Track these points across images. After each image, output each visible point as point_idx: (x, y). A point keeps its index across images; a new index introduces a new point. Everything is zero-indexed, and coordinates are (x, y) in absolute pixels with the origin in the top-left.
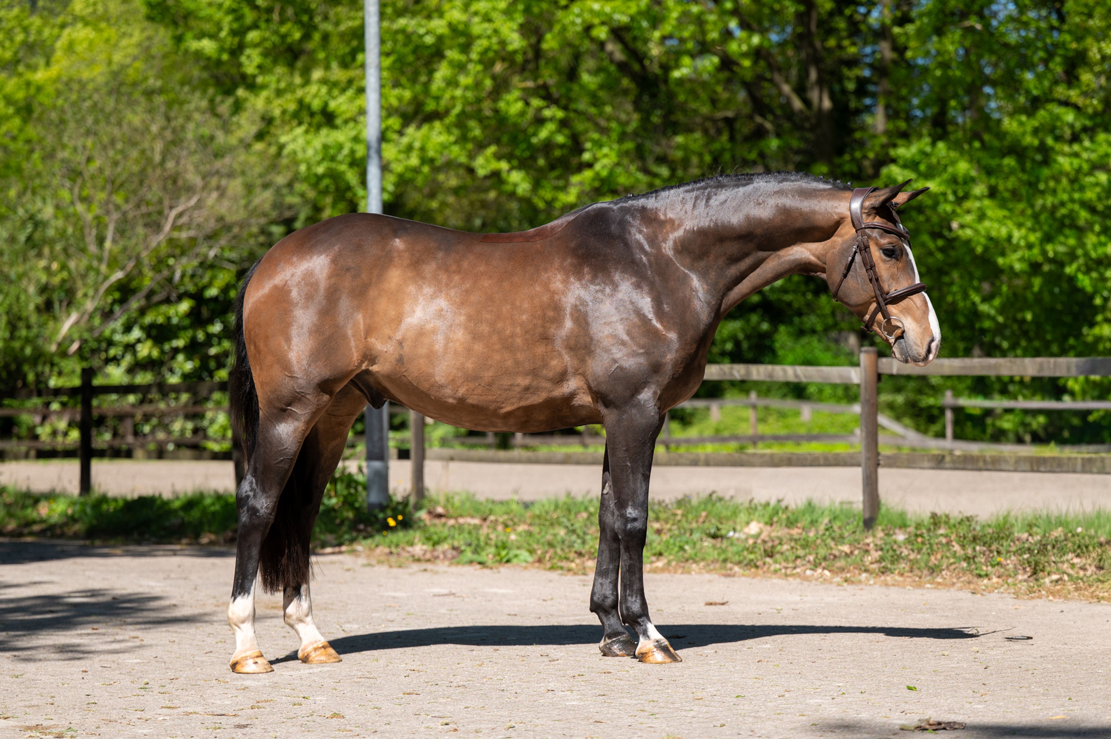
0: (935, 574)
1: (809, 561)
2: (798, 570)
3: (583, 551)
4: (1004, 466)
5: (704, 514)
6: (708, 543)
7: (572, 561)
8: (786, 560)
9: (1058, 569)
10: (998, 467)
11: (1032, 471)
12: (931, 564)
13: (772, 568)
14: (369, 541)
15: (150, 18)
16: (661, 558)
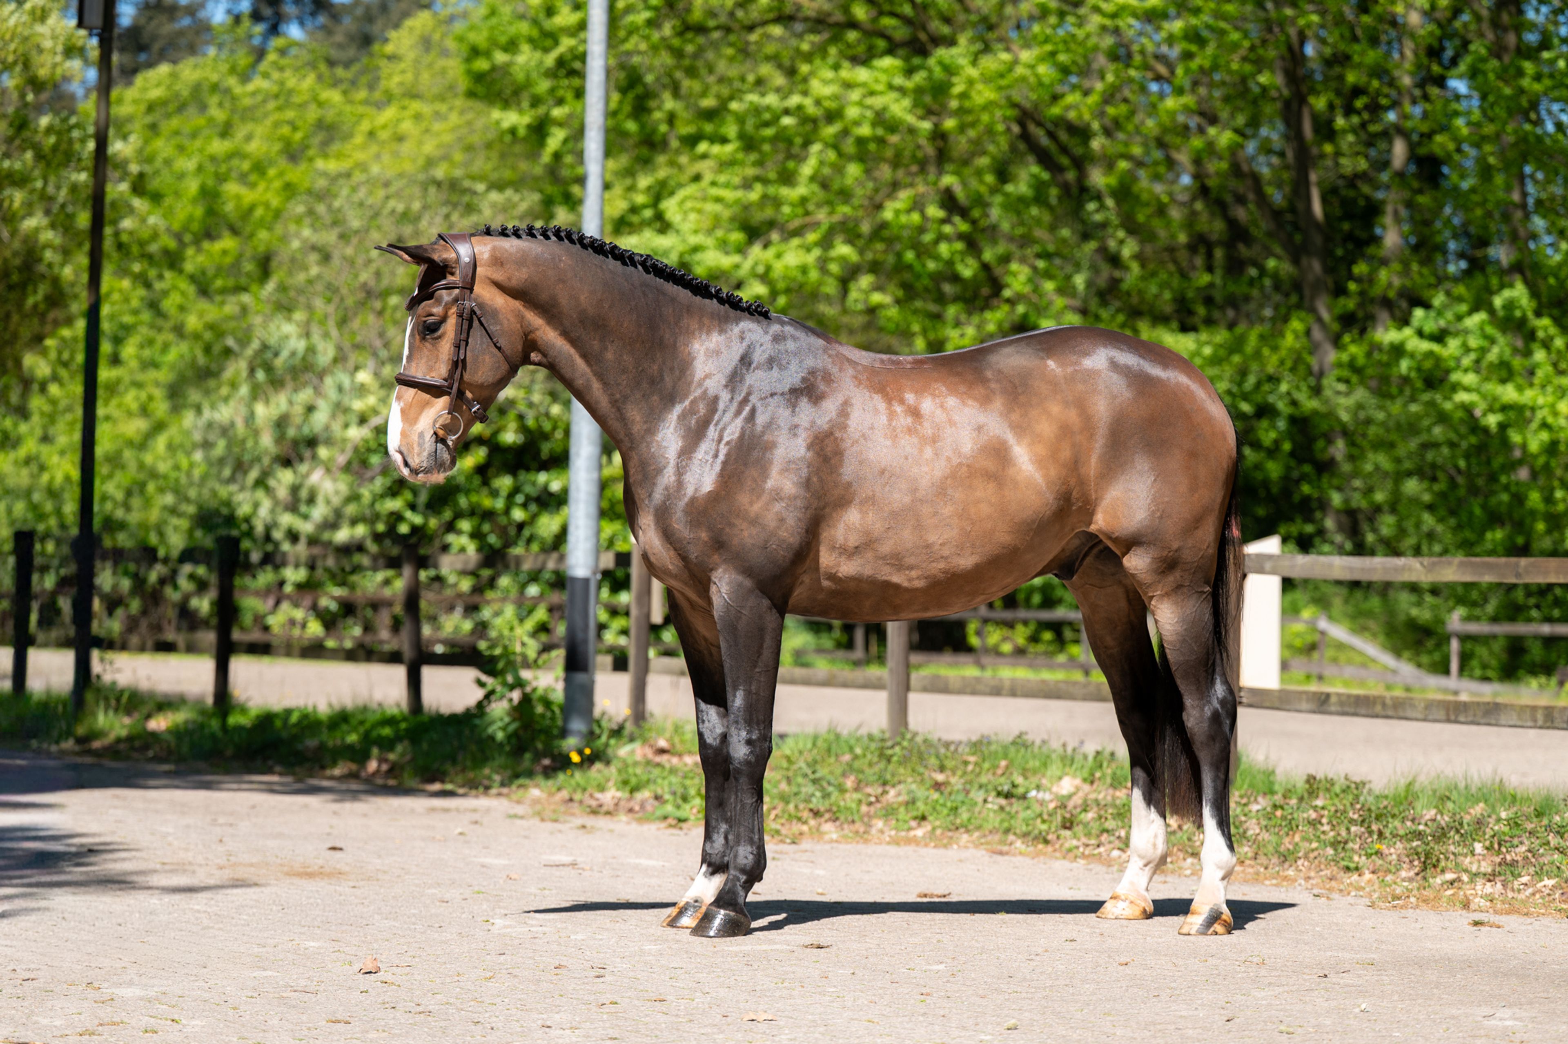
0: (1287, 865)
1: (1119, 837)
2: (1102, 849)
3: (822, 809)
4: (1409, 713)
5: (1003, 763)
6: (995, 803)
7: (805, 823)
8: (1088, 835)
9: (1457, 864)
10: (1401, 714)
11: (1448, 721)
12: (1282, 849)
13: (1067, 845)
14: (550, 783)
15: (471, 94)
16: (923, 823)
